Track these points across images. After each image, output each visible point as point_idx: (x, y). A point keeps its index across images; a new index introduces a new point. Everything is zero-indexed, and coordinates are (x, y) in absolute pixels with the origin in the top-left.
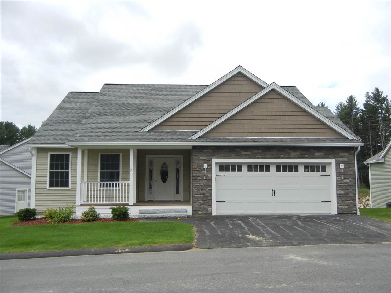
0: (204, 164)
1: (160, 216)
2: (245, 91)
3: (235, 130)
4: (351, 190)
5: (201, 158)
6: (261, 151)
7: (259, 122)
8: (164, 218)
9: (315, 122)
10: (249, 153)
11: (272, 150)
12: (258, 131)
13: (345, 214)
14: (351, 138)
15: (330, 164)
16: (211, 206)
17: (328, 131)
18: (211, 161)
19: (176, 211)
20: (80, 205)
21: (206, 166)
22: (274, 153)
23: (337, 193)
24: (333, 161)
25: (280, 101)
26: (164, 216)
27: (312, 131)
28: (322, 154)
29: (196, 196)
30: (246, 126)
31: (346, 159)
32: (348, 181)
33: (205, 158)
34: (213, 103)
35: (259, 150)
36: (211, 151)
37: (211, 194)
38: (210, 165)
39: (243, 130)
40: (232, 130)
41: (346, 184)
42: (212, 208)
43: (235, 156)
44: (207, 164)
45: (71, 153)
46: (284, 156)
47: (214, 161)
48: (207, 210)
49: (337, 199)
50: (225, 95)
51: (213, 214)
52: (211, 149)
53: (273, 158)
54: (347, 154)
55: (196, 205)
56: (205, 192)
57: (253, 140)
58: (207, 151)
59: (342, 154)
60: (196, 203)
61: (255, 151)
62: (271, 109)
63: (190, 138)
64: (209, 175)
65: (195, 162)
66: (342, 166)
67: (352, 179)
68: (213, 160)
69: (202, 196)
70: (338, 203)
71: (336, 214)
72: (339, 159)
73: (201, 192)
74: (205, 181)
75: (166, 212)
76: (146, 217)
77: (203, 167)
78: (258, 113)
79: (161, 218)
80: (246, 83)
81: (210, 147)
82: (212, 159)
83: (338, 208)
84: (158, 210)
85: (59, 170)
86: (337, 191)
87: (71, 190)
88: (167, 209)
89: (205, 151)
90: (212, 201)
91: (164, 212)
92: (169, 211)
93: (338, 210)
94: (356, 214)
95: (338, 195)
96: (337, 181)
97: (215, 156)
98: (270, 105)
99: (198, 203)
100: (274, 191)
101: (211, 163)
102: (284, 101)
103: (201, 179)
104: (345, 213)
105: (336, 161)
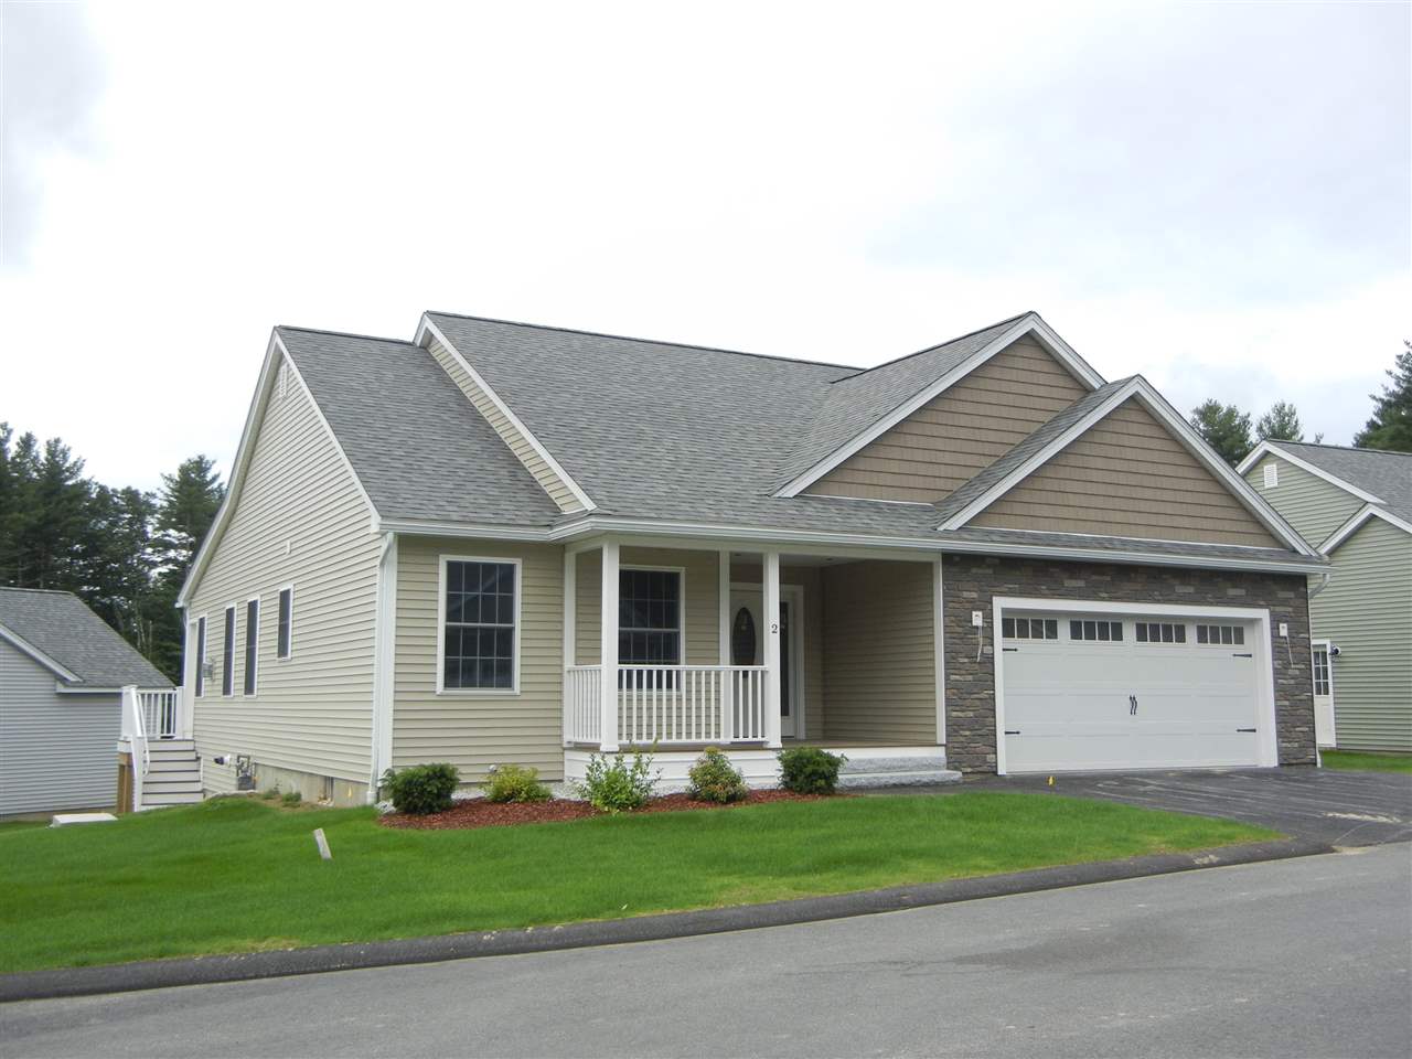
0: (974, 613)
1: (892, 782)
2: (1043, 391)
3: (1046, 511)
4: (1302, 697)
5: (965, 594)
6: (1108, 578)
7: (1101, 489)
8: (903, 785)
9: (1225, 501)
10: (1081, 583)
11: (1133, 575)
12: (1100, 515)
13: (1292, 765)
14: (1303, 552)
15: (1253, 622)
16: (995, 747)
17: (1251, 528)
18: (991, 603)
19: (902, 766)
20: (618, 749)
21: (977, 619)
22: (1139, 587)
23: (1276, 706)
24: (1263, 614)
25: (1148, 431)
26: (904, 781)
27: (1219, 525)
28: (1240, 592)
29: (954, 714)
30: (1073, 500)
31: (1290, 609)
32: (1297, 672)
33: (975, 595)
34: (964, 420)
35: (1103, 574)
36: (990, 571)
37: (994, 710)
38: (988, 618)
39: (1065, 512)
40: (1038, 510)
41: (1292, 682)
42: (996, 753)
43: (1047, 592)
44: (980, 613)
45: (520, 560)
46: (1161, 595)
47: (1000, 603)
48: (985, 762)
49: (1277, 723)
50: (993, 398)
51: (999, 773)
52: (989, 566)
53: (1137, 600)
54: (1292, 595)
55: (956, 745)
56: (978, 702)
57: (1101, 544)
58: (980, 571)
59: (1282, 595)
60: (955, 739)
61: (1094, 577)
62: (1129, 454)
63: (941, 529)
64: (987, 649)
65: (951, 605)
66: (1284, 631)
67: (1303, 667)
68: (996, 600)
69: (971, 714)
70: (1279, 736)
71: (1276, 765)
72: (1278, 609)
73: (968, 702)
74: (977, 667)
75: (894, 768)
76: (854, 784)
77: (971, 622)
78: (1100, 463)
79: (895, 786)
80: (1047, 367)
81: (988, 561)
82: (994, 598)
83: (1279, 749)
84: (870, 761)
85: (477, 622)
86: (1276, 700)
87: (524, 697)
88: (894, 759)
89: (974, 570)
90: (995, 730)
91: (889, 769)
92: (902, 764)
93: (1279, 755)
94: (1315, 764)
95: (1279, 711)
96: (1276, 672)
97: (998, 589)
98: (1126, 440)
99: (962, 739)
100: (1133, 699)
101: (992, 610)
102: (1156, 432)
103: (966, 660)
104: (1294, 761)
105: (1271, 615)
